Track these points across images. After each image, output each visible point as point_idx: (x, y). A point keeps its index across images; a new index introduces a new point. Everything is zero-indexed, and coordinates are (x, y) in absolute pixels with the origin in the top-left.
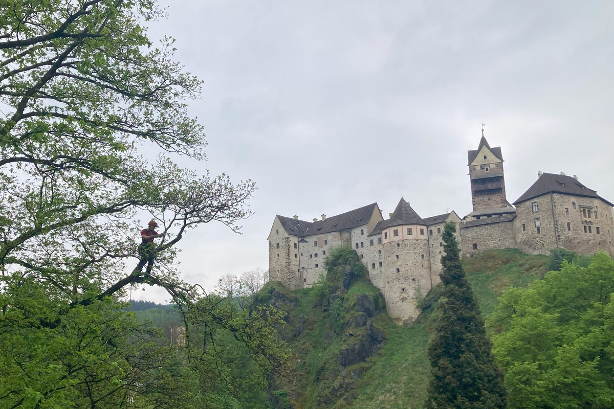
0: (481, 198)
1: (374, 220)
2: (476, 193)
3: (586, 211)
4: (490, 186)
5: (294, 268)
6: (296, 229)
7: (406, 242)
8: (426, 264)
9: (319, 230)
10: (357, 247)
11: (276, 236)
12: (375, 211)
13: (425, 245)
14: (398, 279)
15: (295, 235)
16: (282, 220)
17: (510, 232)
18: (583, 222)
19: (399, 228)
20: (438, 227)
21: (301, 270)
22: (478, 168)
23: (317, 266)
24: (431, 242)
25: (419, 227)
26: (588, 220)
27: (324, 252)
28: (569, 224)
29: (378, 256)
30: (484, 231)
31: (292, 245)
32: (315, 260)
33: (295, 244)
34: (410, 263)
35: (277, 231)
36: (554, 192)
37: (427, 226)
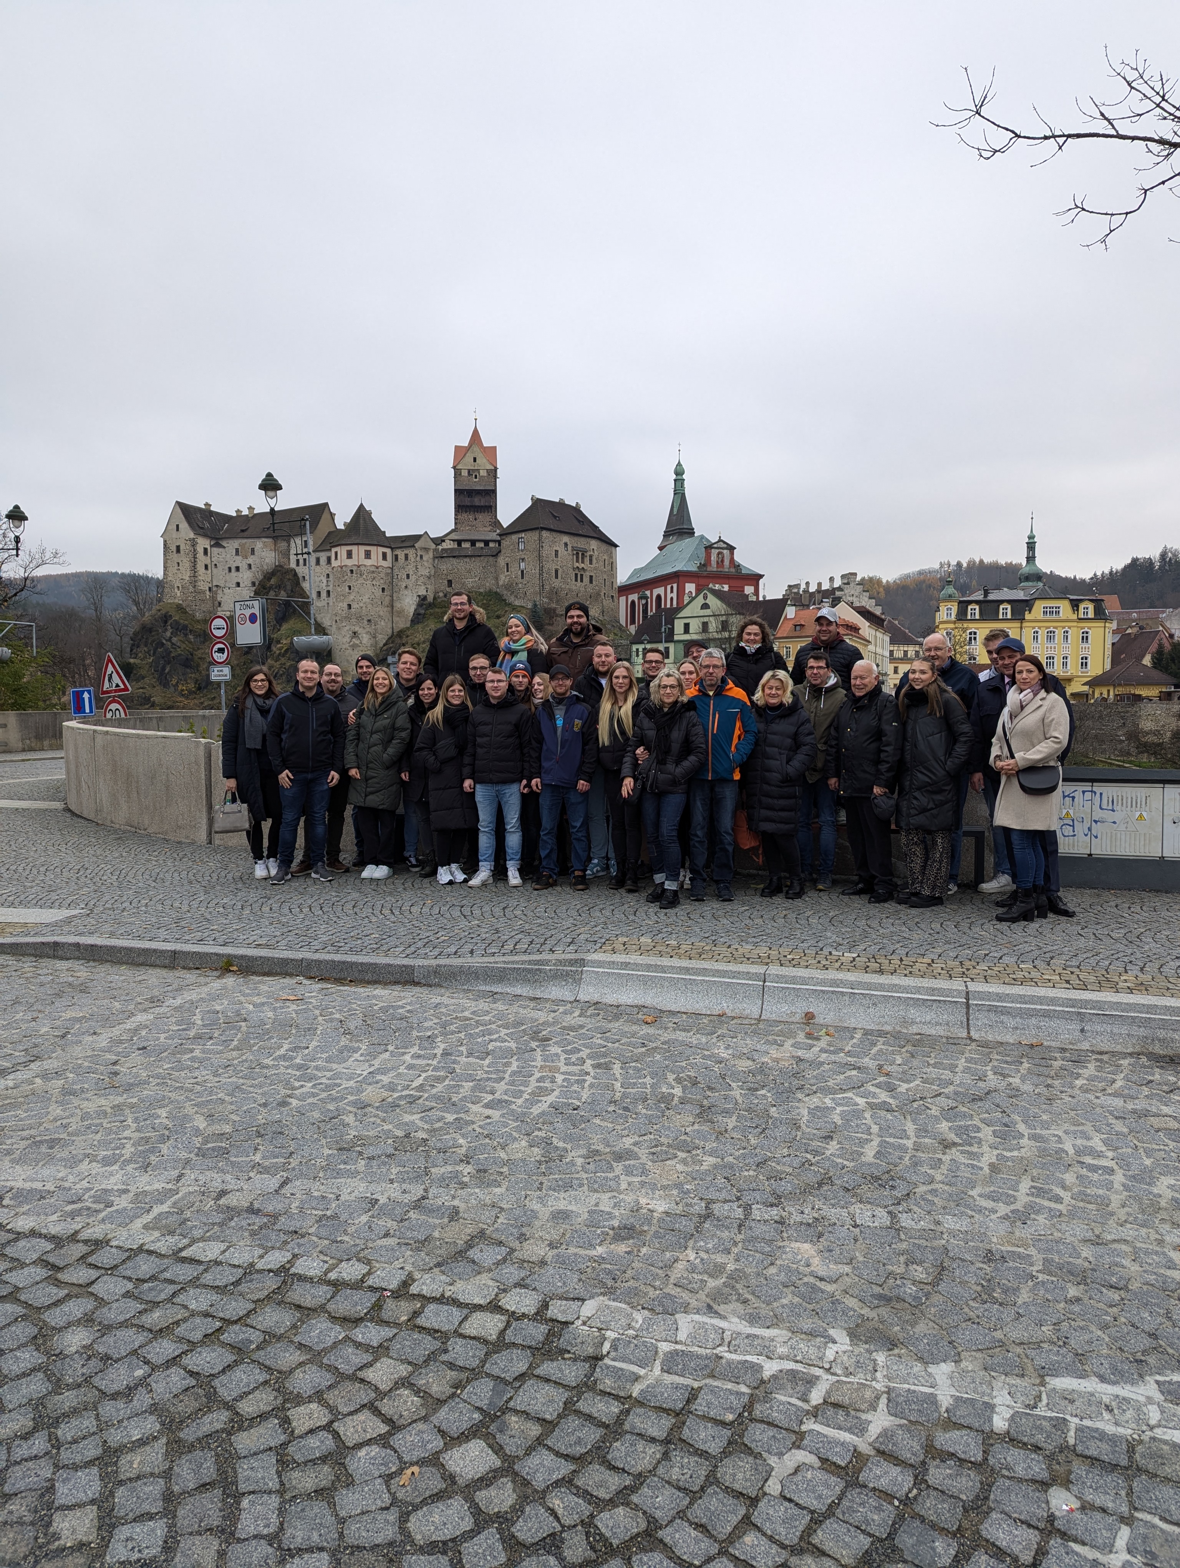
0: (465, 515)
1: (323, 529)
2: (459, 508)
3: (580, 554)
4: (478, 501)
5: (203, 586)
6: (207, 525)
7: (362, 568)
8: (388, 599)
9: (243, 531)
10: (298, 564)
11: (175, 534)
12: (325, 516)
13: (387, 574)
14: (348, 618)
15: (205, 536)
16: (186, 510)
17: (492, 570)
18: (574, 569)
19: (354, 548)
20: (406, 552)
21: (214, 589)
22: (465, 473)
23: (238, 585)
24: (396, 571)
25: (381, 550)
26: (581, 566)
27: (250, 566)
28: (556, 571)
29: (325, 581)
30: (461, 565)
31: (200, 550)
32: (234, 576)
33: (206, 550)
34: (365, 599)
35: (178, 526)
36: (543, 529)
37: (392, 549)
